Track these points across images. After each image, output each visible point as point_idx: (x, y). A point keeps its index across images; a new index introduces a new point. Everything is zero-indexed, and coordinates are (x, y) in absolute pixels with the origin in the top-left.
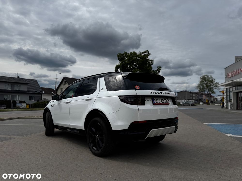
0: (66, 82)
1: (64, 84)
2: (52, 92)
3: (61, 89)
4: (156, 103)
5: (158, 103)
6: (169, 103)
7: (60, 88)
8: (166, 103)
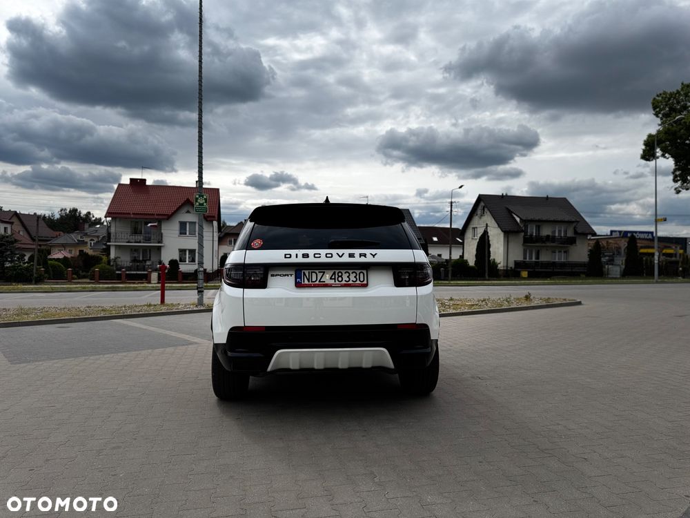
0: (486, 210)
1: (481, 216)
2: (458, 239)
3: (474, 228)
4: (306, 282)
5: (317, 282)
6: (365, 282)
7: (471, 226)
8: (351, 282)
